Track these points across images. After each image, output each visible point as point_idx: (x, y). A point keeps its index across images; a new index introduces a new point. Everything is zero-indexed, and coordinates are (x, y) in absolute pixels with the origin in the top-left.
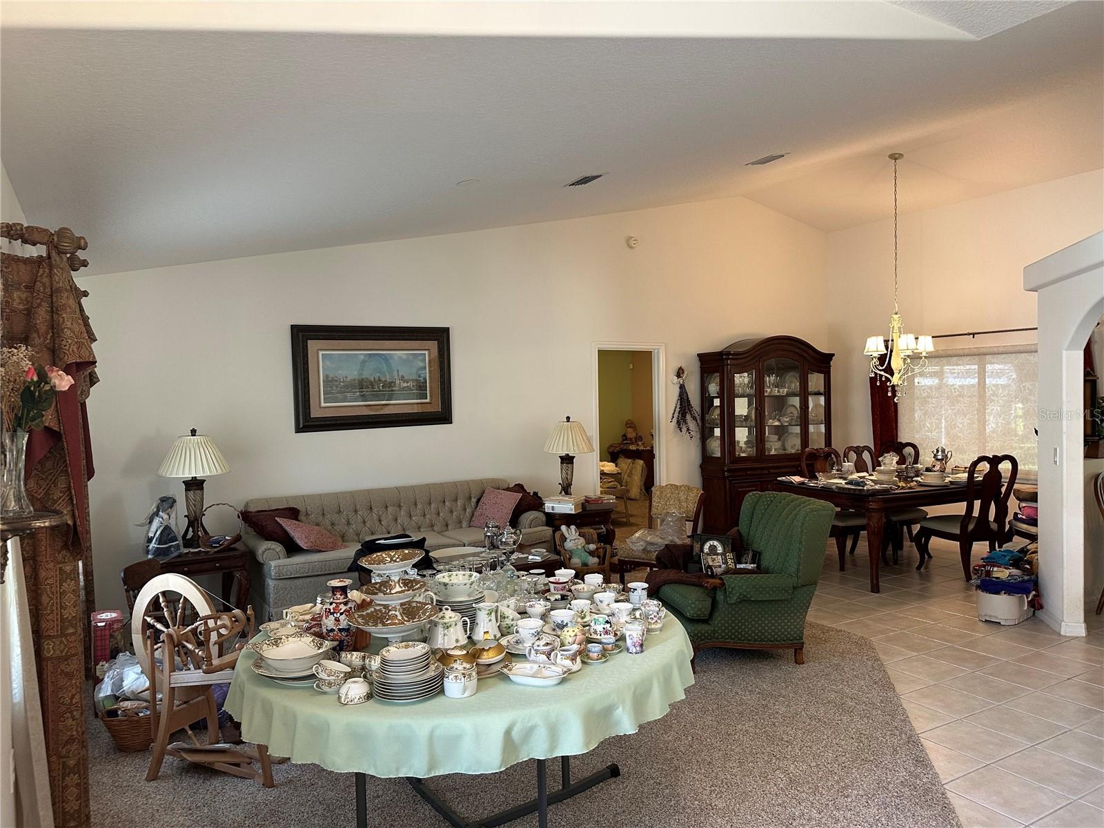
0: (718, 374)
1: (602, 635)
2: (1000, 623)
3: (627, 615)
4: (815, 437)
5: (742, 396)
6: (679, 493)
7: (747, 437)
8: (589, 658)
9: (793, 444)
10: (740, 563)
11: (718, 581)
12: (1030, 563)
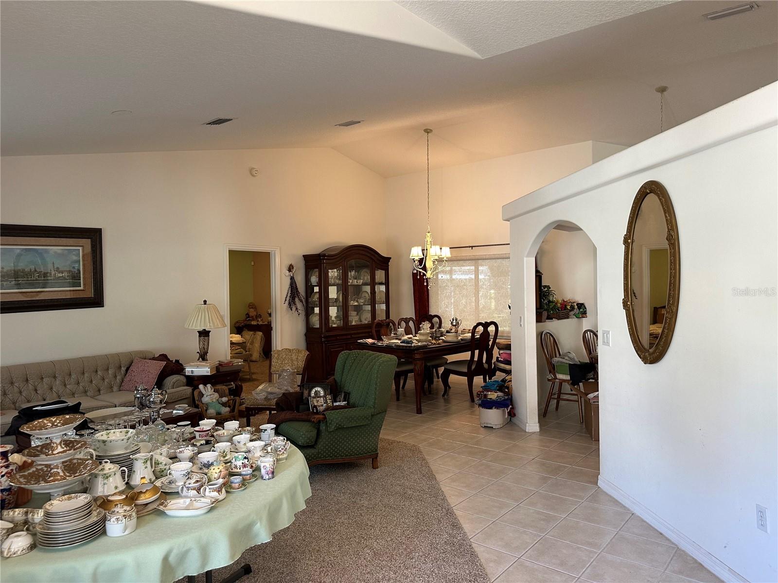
0: (317, 270)
1: (242, 468)
2: (492, 427)
3: (260, 451)
4: (380, 313)
5: (333, 285)
6: (291, 355)
7: (337, 313)
8: (231, 487)
9: (366, 318)
10: (336, 402)
11: (322, 416)
12: (508, 388)
